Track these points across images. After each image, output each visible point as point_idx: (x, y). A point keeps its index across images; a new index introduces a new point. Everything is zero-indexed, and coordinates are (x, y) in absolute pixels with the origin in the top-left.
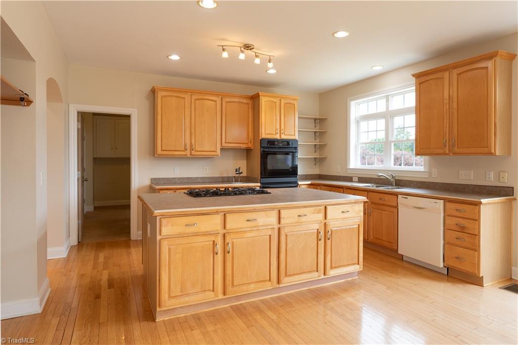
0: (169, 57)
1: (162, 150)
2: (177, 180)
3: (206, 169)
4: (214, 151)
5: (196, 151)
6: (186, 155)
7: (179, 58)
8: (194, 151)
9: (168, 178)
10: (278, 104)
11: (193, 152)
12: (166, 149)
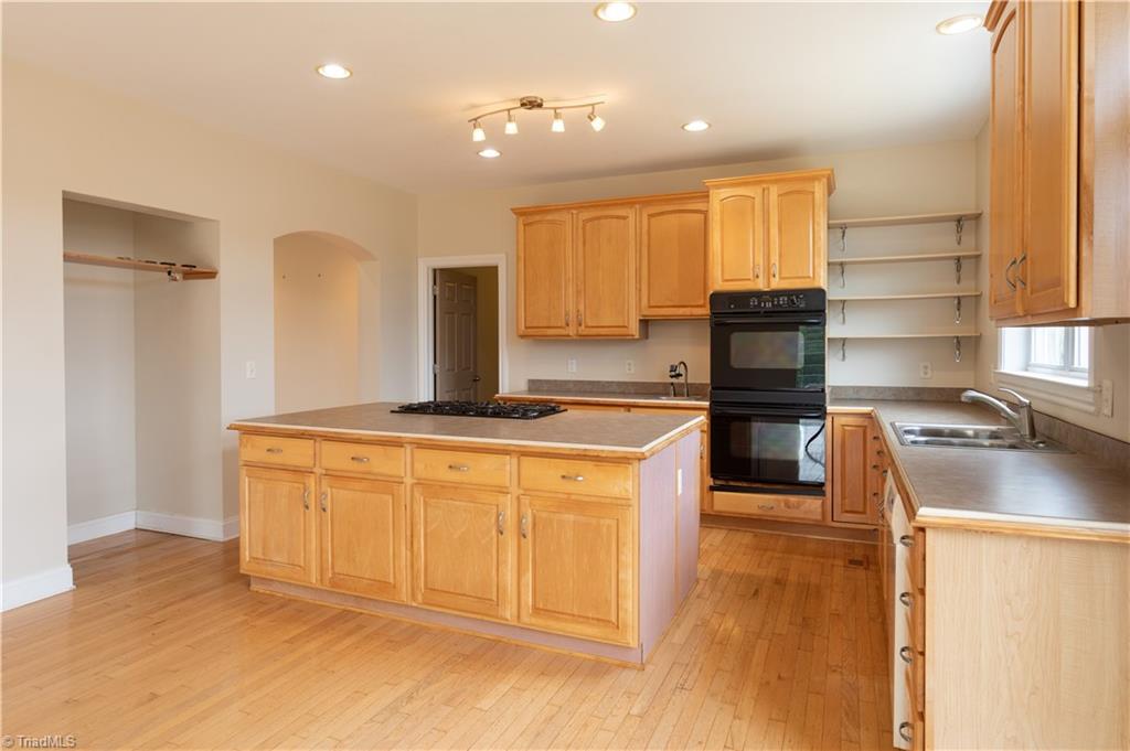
0: (481, 154)
1: (526, 328)
2: (571, 386)
3: (629, 364)
4: (624, 327)
5: (586, 327)
6: (568, 336)
7: (498, 154)
8: (583, 327)
9: (556, 381)
10: (758, 201)
11: (580, 329)
12: (535, 325)
